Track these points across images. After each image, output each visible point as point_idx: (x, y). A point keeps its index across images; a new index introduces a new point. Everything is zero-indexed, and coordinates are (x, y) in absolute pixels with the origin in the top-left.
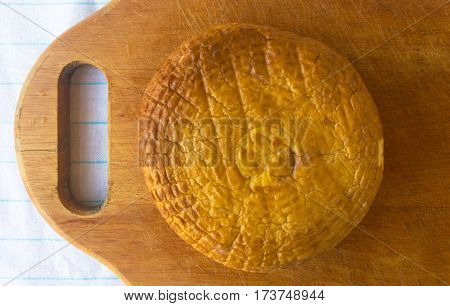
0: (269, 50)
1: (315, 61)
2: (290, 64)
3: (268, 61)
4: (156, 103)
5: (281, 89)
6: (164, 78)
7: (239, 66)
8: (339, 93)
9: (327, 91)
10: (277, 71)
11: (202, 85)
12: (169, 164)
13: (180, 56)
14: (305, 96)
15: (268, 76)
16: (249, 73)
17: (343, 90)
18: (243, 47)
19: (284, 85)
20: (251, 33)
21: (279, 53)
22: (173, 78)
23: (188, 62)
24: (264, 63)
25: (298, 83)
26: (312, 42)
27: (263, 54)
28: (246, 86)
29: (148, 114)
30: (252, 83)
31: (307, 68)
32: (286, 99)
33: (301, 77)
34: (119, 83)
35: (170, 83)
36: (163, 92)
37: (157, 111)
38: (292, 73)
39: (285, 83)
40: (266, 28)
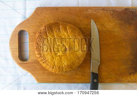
0: (61, 26)
1: (71, 29)
2: (65, 29)
3: (61, 29)
4: (37, 38)
5: (64, 35)
6: (39, 33)
7: (55, 30)
8: (76, 35)
9: (73, 35)
10: (62, 31)
11: (47, 34)
12: (40, 51)
13: (42, 28)
14: (69, 36)
15: (61, 32)
16: (57, 31)
17: (77, 35)
18: (55, 26)
19: (64, 34)
20: (57, 23)
21: (63, 27)
22: (41, 33)
23: (44, 29)
24: (60, 29)
25: (67, 33)
26: (70, 25)
27: (60, 28)
28: (56, 34)
29: (36, 40)
30: (57, 33)
31: (69, 30)
32: (64, 37)
33: (68, 32)
34: (31, 34)
35: (40, 34)
36: (39, 36)
37: (38, 40)
38: (66, 31)
39: (64, 33)
40: (60, 22)
